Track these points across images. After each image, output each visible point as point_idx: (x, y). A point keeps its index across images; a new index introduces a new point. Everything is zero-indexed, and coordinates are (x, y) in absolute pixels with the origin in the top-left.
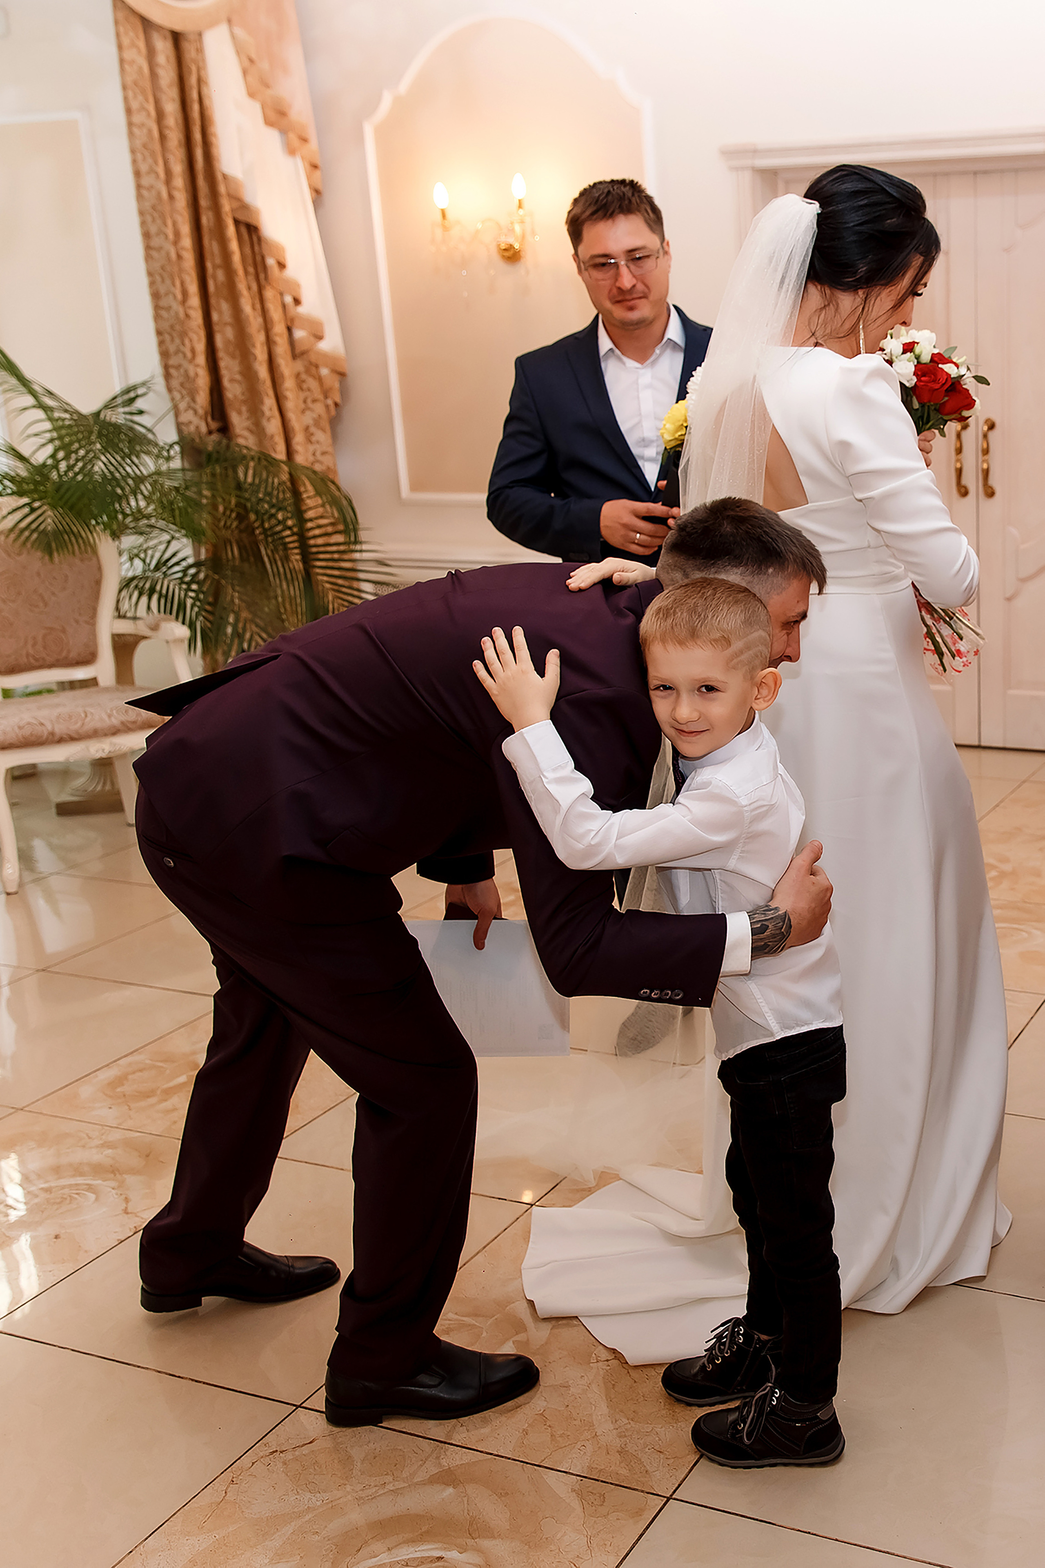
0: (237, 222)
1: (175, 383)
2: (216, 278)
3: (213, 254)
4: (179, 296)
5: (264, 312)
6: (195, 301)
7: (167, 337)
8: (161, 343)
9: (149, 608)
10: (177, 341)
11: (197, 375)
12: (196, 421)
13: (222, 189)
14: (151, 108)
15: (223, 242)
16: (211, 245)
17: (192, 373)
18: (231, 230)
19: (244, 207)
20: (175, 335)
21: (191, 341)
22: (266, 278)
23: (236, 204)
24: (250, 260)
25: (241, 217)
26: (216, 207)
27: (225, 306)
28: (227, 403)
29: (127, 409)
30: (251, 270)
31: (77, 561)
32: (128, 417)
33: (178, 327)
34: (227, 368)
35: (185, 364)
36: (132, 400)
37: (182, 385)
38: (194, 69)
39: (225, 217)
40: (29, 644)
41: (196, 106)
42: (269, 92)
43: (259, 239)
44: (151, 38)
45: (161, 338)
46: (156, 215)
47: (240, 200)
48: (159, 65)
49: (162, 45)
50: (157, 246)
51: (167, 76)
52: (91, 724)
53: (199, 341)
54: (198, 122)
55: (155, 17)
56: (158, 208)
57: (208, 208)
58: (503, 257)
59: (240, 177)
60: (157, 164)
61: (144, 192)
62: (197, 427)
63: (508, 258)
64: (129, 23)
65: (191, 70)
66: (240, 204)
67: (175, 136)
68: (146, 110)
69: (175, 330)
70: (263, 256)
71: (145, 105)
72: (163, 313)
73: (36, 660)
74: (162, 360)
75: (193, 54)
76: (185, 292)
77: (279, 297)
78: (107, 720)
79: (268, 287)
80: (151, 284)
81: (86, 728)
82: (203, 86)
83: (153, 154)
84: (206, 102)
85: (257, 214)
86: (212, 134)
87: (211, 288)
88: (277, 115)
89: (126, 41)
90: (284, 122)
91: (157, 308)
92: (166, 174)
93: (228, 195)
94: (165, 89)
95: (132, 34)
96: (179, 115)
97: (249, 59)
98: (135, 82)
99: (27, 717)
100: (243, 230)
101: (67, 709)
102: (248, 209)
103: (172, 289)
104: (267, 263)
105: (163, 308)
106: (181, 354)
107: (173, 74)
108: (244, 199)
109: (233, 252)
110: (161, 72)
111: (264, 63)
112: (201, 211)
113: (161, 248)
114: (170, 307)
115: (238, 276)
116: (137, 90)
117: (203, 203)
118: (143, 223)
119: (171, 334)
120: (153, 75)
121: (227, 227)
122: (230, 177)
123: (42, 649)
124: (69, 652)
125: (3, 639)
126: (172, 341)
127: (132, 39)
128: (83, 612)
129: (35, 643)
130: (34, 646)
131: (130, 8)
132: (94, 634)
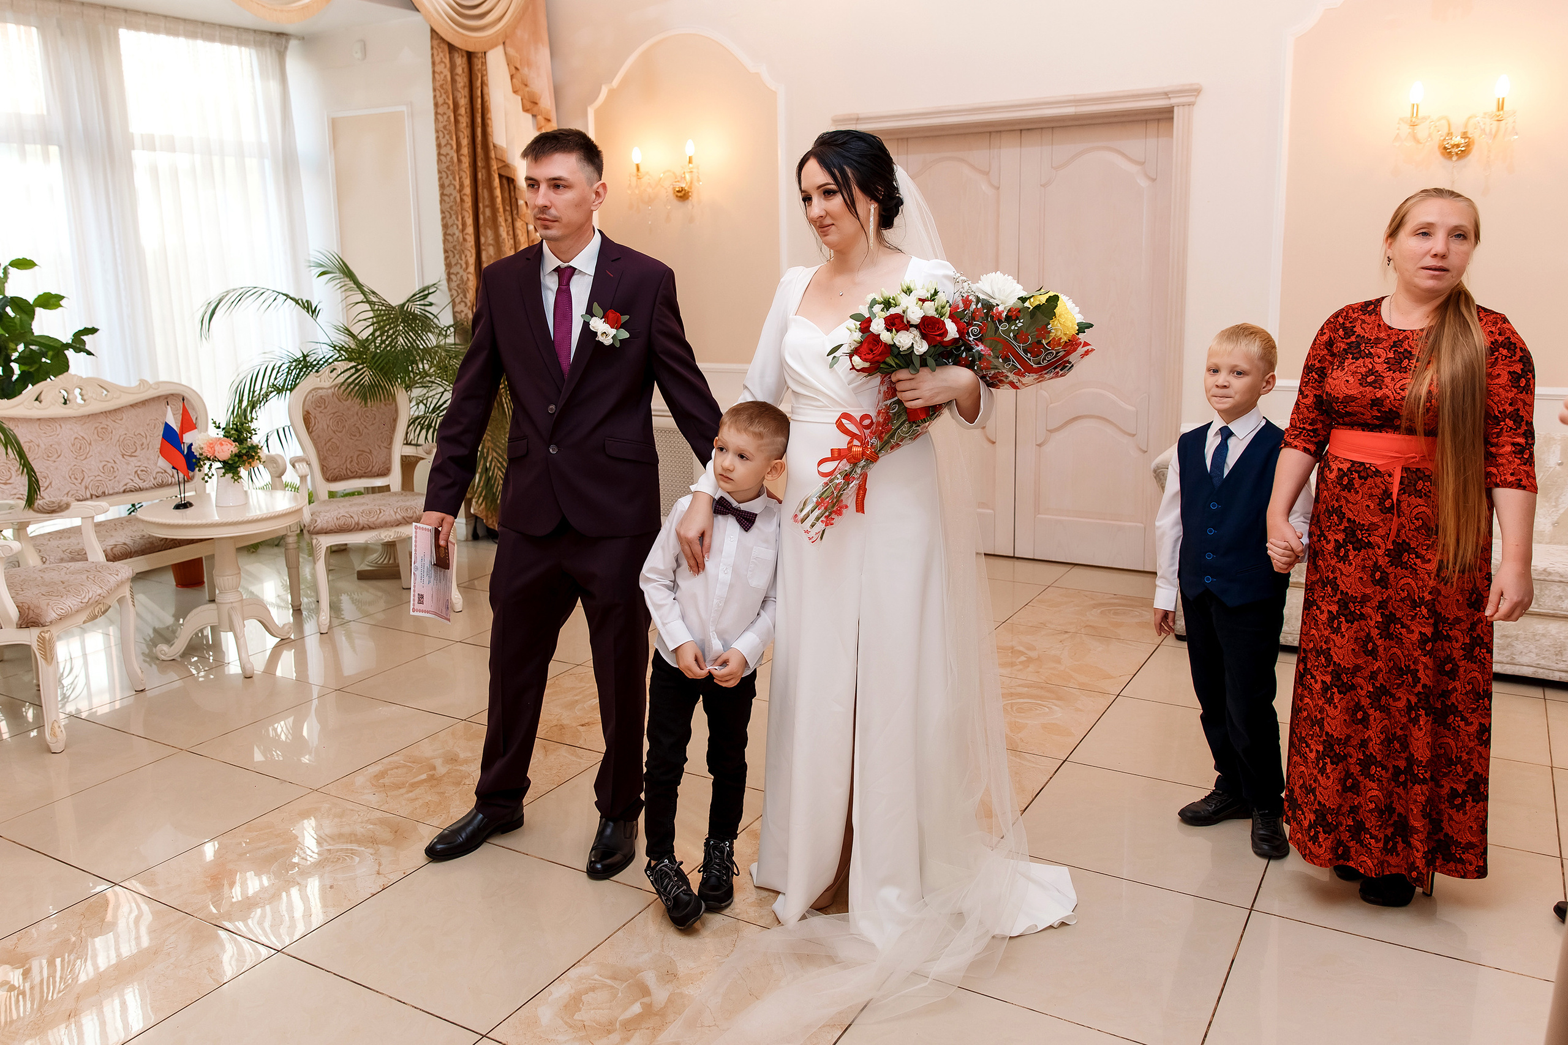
0: (500, 176)
1: (454, 285)
2: (485, 213)
3: (484, 198)
4: (460, 227)
5: (515, 236)
6: (470, 230)
7: (451, 254)
8: (446, 258)
9: (426, 438)
10: (457, 256)
11: (468, 279)
12: (466, 310)
13: (493, 155)
14: (450, 102)
15: (491, 190)
16: (483, 192)
17: (465, 278)
18: (496, 182)
19: (506, 166)
20: (456, 252)
21: (466, 256)
23: (500, 164)
24: (507, 201)
25: (503, 174)
26: (488, 167)
27: (490, 233)
29: (422, 302)
30: (508, 208)
31: (383, 405)
32: (423, 307)
33: (458, 247)
35: (461, 272)
36: (426, 296)
37: (458, 286)
38: (480, 75)
39: (493, 173)
40: (348, 462)
41: (479, 101)
42: (527, 89)
43: (515, 187)
44: (453, 57)
45: (447, 254)
46: (449, 173)
47: (504, 162)
48: (457, 74)
49: (460, 61)
50: (448, 194)
51: (462, 81)
52: (383, 518)
53: (471, 257)
54: (480, 111)
55: (457, 43)
56: (451, 168)
57: (483, 168)
58: (677, 196)
59: (505, 146)
60: (452, 139)
61: (442, 158)
62: (466, 315)
63: (681, 197)
64: (440, 47)
65: (478, 76)
66: (504, 164)
67: (464, 121)
68: (447, 104)
69: (456, 249)
70: (516, 199)
71: (447, 101)
72: (449, 238)
73: (352, 472)
74: (446, 269)
75: (480, 66)
76: (464, 224)
77: (525, 226)
78: (394, 516)
79: (519, 220)
80: (443, 218)
81: (379, 520)
82: (485, 87)
83: (450, 133)
84: (486, 97)
85: (515, 170)
86: (488, 119)
87: (481, 221)
88: (532, 105)
89: (437, 60)
90: (535, 109)
91: (445, 234)
92: (457, 146)
93: (496, 158)
94: (460, 90)
95: (441, 55)
96: (468, 106)
97: (517, 69)
98: (441, 86)
99: (343, 512)
100: (505, 182)
101: (368, 507)
102: (509, 167)
103: (456, 222)
104: (519, 204)
105: (449, 234)
106: (459, 266)
107: (466, 80)
108: (507, 161)
109: (497, 197)
110: (458, 78)
111: (525, 71)
112: (479, 169)
113: (451, 194)
114: (454, 234)
115: (499, 212)
116: (442, 91)
117: (479, 164)
118: (440, 178)
119: (453, 252)
120: (453, 81)
121: (494, 180)
122: (498, 147)
123: (356, 465)
124: (373, 467)
125: (331, 457)
126: (454, 257)
127: (441, 58)
128: (384, 440)
129: (352, 461)
130: (351, 463)
131: (440, 37)
132: (389, 456)
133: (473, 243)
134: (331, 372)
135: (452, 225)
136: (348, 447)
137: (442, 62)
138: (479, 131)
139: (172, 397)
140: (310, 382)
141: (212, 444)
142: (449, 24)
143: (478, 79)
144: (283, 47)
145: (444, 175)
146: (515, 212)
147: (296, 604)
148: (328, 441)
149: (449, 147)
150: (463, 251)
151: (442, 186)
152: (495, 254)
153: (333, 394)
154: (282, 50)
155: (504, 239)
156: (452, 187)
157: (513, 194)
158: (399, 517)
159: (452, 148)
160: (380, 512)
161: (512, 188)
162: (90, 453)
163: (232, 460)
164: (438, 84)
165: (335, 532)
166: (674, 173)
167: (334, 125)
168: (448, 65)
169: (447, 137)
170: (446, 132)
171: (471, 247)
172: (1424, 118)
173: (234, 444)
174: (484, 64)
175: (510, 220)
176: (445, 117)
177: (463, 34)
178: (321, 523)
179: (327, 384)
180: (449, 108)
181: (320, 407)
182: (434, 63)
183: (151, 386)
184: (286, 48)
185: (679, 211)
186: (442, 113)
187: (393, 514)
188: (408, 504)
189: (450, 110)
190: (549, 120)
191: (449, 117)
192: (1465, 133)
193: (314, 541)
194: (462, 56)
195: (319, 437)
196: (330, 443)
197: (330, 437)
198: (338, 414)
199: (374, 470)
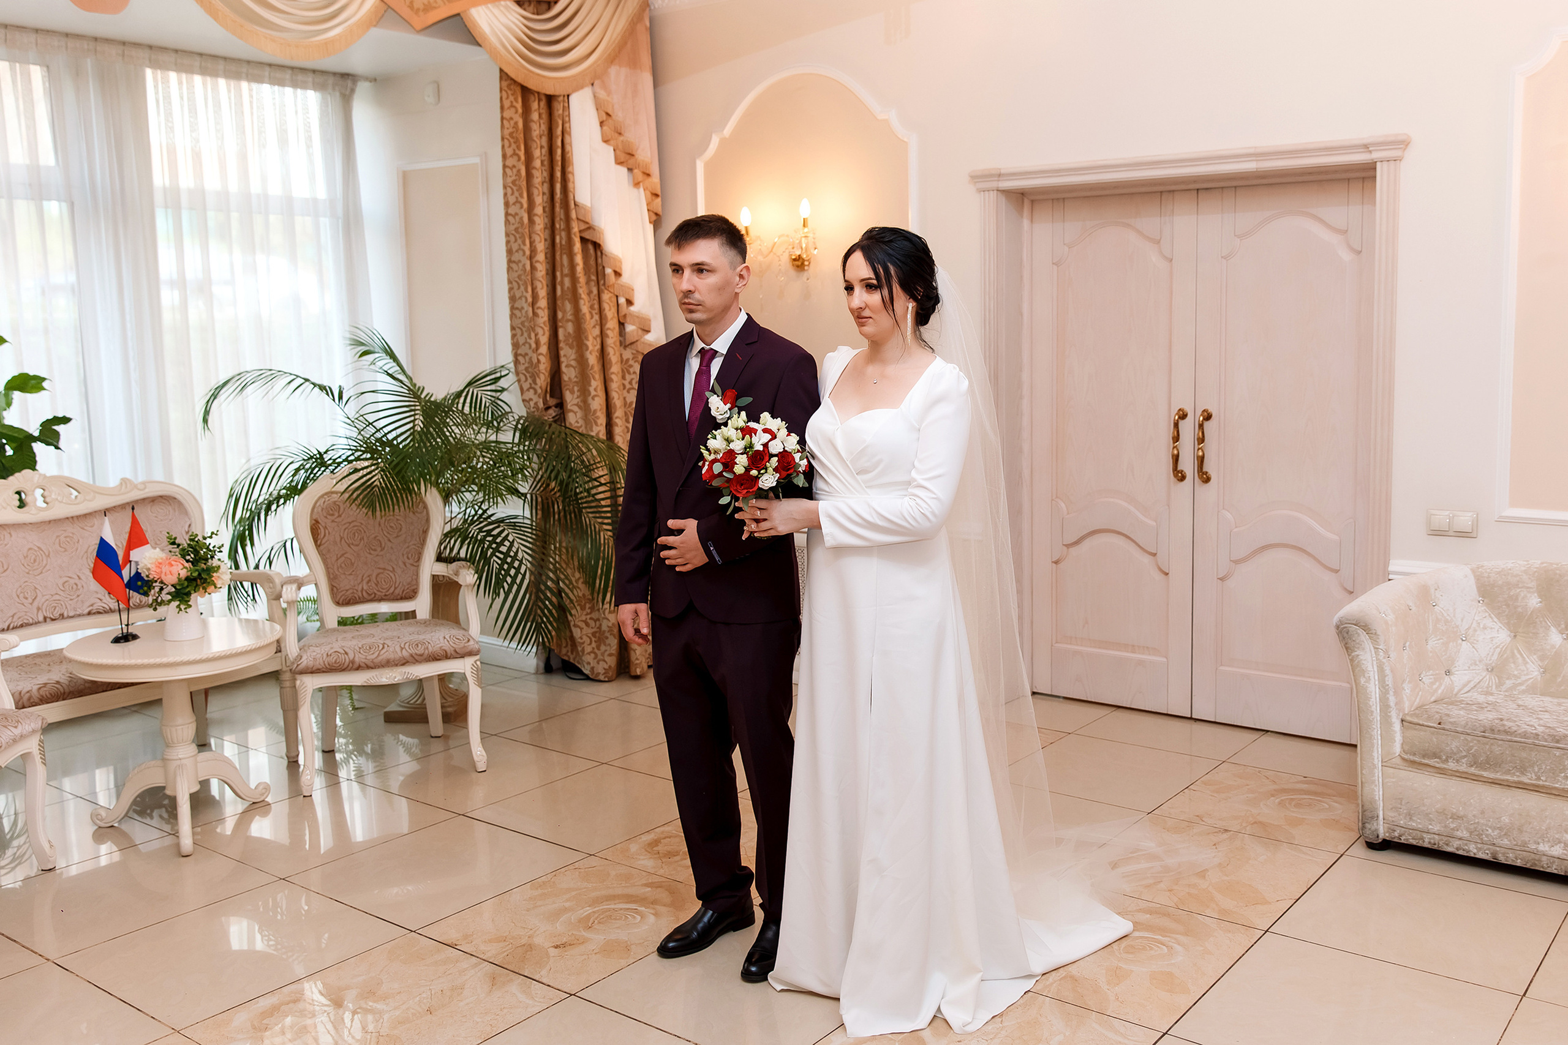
0: (584, 240)
1: (522, 368)
3: (562, 265)
4: (530, 300)
5: (600, 311)
6: (543, 303)
7: (519, 332)
8: (513, 337)
10: (526, 335)
11: (539, 361)
12: (535, 398)
13: (573, 215)
14: (522, 153)
15: (571, 256)
16: (561, 260)
17: (535, 361)
18: (578, 246)
19: (590, 228)
20: (524, 329)
21: (536, 335)
22: (604, 284)
23: (583, 226)
24: (593, 270)
25: (586, 235)
26: (568, 229)
27: (568, 306)
28: (564, 385)
29: (493, 387)
30: (594, 278)
32: (493, 394)
33: (527, 324)
34: (565, 356)
35: (530, 352)
36: (495, 381)
37: (526, 369)
38: (560, 122)
39: (573, 236)
40: (365, 582)
41: (559, 151)
42: (620, 138)
43: (602, 253)
44: (528, 100)
45: (514, 332)
46: (517, 236)
47: (587, 223)
48: (532, 121)
49: (537, 106)
50: (516, 260)
51: (538, 128)
52: (387, 654)
53: (544, 335)
54: (560, 163)
55: (531, 85)
56: (520, 230)
57: (562, 229)
58: (795, 266)
59: (589, 205)
60: (522, 197)
61: (510, 218)
63: (798, 267)
64: (511, 90)
65: (557, 123)
66: (587, 226)
67: (539, 175)
68: (518, 155)
69: (524, 327)
70: (604, 267)
71: (518, 152)
72: (517, 312)
73: (367, 595)
74: (513, 349)
75: (561, 112)
76: (536, 297)
77: (614, 299)
78: (399, 652)
79: (606, 291)
80: (510, 290)
81: (380, 658)
82: (567, 136)
83: (520, 189)
84: (568, 148)
85: (601, 233)
86: (570, 172)
87: (559, 293)
88: (627, 156)
89: (507, 104)
90: (632, 160)
91: (512, 308)
92: (530, 204)
93: (578, 219)
94: (535, 139)
95: (512, 98)
96: (546, 159)
97: (608, 113)
98: (511, 134)
100: (587, 246)
101: (370, 640)
102: (594, 229)
103: (525, 294)
104: (606, 273)
105: (517, 308)
106: (527, 345)
107: (544, 127)
108: (590, 222)
109: (578, 264)
110: (533, 126)
111: (619, 114)
112: (557, 232)
113: (520, 261)
114: (523, 308)
115: (579, 283)
116: (512, 140)
117: (558, 226)
118: (508, 242)
119: (521, 329)
120: (527, 129)
121: (574, 245)
122: (580, 205)
123: (374, 585)
124: (395, 588)
125: (343, 577)
126: (522, 335)
127: (512, 102)
128: (410, 556)
129: (370, 580)
130: (368, 583)
131: (512, 79)
132: (417, 575)
133: (546, 318)
135: (520, 298)
136: (365, 563)
137: (512, 106)
138: (558, 187)
139: (160, 499)
141: (160, 564)
142: (519, 62)
143: (558, 127)
144: (349, 90)
145: (512, 239)
146: (599, 283)
148: (340, 557)
149: (519, 206)
150: (534, 328)
151: (510, 252)
154: (347, 93)
155: (584, 314)
156: (522, 252)
157: (599, 260)
158: (409, 654)
159: (522, 207)
161: (599, 254)
162: (48, 567)
163: (181, 584)
164: (507, 132)
165: (325, 672)
166: (789, 239)
167: (405, 180)
168: (521, 111)
169: (517, 193)
170: (515, 188)
173: (186, 564)
174: (567, 108)
175: (592, 292)
176: (515, 170)
177: (538, 75)
178: (309, 661)
180: (520, 160)
182: (502, 108)
183: (135, 487)
184: (353, 91)
186: (510, 165)
188: (423, 637)
189: (520, 163)
191: (519, 171)
193: (298, 683)
194: (540, 100)
195: (329, 551)
196: (343, 558)
197: (342, 552)
198: (355, 524)
199: (397, 592)
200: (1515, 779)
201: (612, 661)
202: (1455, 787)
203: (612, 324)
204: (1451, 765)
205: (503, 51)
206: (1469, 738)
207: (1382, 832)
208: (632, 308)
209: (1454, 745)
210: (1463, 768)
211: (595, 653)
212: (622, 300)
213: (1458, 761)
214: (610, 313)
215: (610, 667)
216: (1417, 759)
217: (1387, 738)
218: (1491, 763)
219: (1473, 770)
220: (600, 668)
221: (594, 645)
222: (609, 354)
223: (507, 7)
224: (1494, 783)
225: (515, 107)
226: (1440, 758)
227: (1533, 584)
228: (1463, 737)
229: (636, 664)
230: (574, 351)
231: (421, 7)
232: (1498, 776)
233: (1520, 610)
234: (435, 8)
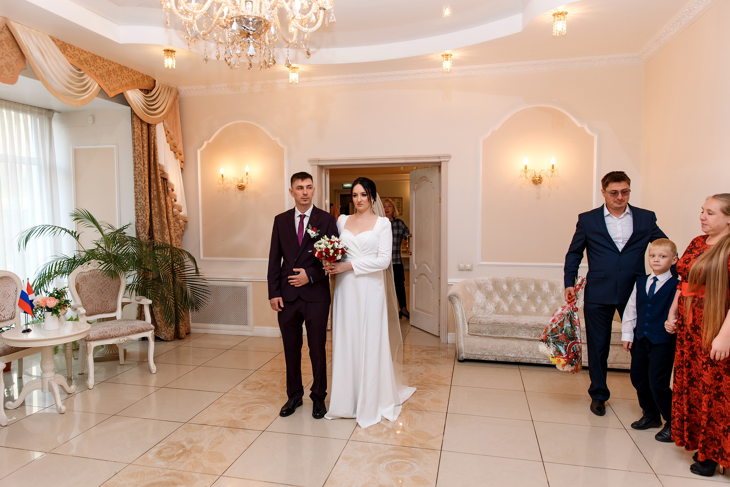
0: (161, 177)
2: (154, 193)
3: (153, 187)
4: (143, 199)
6: (148, 200)
7: (139, 211)
8: (136, 213)
10: (142, 212)
12: (145, 236)
13: (158, 168)
15: (157, 184)
16: (153, 184)
17: (145, 222)
18: (160, 180)
19: (163, 173)
21: (146, 212)
23: (161, 173)
24: (164, 188)
26: (156, 173)
27: (156, 202)
28: (154, 230)
34: (154, 220)
35: (144, 219)
36: (122, 230)
37: (142, 225)
38: (153, 134)
39: (158, 176)
40: (97, 306)
41: (153, 145)
42: (172, 141)
43: (167, 182)
44: (142, 125)
45: (137, 211)
46: (139, 175)
47: (163, 171)
48: (144, 133)
49: (145, 128)
50: (138, 184)
51: (145, 136)
52: (122, 332)
53: (148, 212)
54: (153, 149)
55: (144, 120)
57: (153, 174)
58: (239, 188)
59: (164, 165)
60: (141, 161)
62: (145, 238)
63: (241, 189)
64: (137, 121)
67: (146, 153)
68: (140, 145)
69: (141, 209)
70: (168, 188)
71: (139, 144)
72: (138, 204)
73: (98, 311)
74: (136, 218)
75: (153, 130)
76: (145, 198)
77: (171, 199)
79: (169, 196)
80: (135, 195)
81: (120, 333)
82: (155, 139)
83: (140, 158)
84: (156, 143)
85: (168, 175)
86: (157, 153)
87: (152, 197)
88: (174, 148)
89: (136, 126)
90: (176, 149)
91: (136, 202)
92: (143, 164)
93: (160, 170)
94: (145, 140)
95: (137, 124)
96: (148, 147)
97: (168, 132)
98: (137, 138)
99: (101, 329)
100: (162, 180)
101: (113, 327)
102: (166, 174)
103: (142, 197)
104: (170, 189)
105: (139, 202)
106: (142, 216)
107: (147, 136)
109: (160, 186)
110: (144, 135)
111: (172, 133)
113: (140, 185)
114: (141, 202)
115: (160, 193)
116: (137, 140)
117: (152, 172)
118: (135, 178)
120: (142, 136)
122: (161, 165)
123: (100, 308)
124: (108, 308)
125: (88, 305)
126: (140, 212)
127: (137, 126)
128: (114, 296)
129: (98, 306)
130: (98, 307)
131: (138, 117)
132: (117, 303)
133: (149, 206)
134: (88, 265)
135: (140, 198)
136: (96, 299)
137: (138, 127)
138: (152, 158)
139: (4, 278)
140: (79, 270)
141: (45, 301)
142: (142, 112)
143: (152, 136)
144: (51, 115)
145: (137, 176)
146: (167, 193)
147: (70, 376)
149: (140, 164)
150: (145, 210)
151: (136, 181)
152: (158, 211)
153: (90, 275)
155: (163, 205)
156: (141, 181)
157: (166, 185)
158: (129, 331)
159: (141, 165)
160: (120, 329)
161: (165, 182)
163: (57, 307)
164: (136, 137)
165: (99, 340)
166: (237, 179)
167: (75, 152)
168: (140, 129)
169: (139, 160)
170: (138, 158)
171: (148, 208)
172: (529, 170)
173: (56, 300)
174: (155, 129)
175: (164, 197)
176: (138, 151)
177: (147, 116)
178: (92, 335)
179: (86, 270)
180: (140, 147)
181: (84, 281)
182: (133, 128)
184: (53, 116)
185: (240, 194)
186: (137, 149)
187: (126, 329)
188: (132, 324)
190: (181, 155)
191: (140, 151)
192: (540, 176)
193: (88, 345)
194: (145, 125)
195: (83, 295)
196: (88, 298)
197: (88, 295)
198: (92, 284)
199: (109, 310)
200: (502, 336)
201: (173, 333)
202: (484, 341)
203: (170, 208)
204: (484, 334)
205: (137, 107)
206: (489, 326)
207: (463, 356)
208: (175, 203)
209: (484, 328)
210: (487, 335)
211: (166, 331)
212: (173, 200)
213: (486, 333)
214: (170, 204)
215: (172, 335)
216: (474, 334)
217: (464, 329)
218: (495, 332)
219: (490, 335)
220: (168, 336)
221: (166, 328)
222: (170, 219)
223: (137, 91)
224: (495, 338)
225: (138, 128)
226: (480, 333)
227: (491, 283)
228: (487, 326)
229: (183, 333)
230: (158, 218)
231: (112, 89)
232: (497, 336)
233: (488, 290)
234: (116, 90)
